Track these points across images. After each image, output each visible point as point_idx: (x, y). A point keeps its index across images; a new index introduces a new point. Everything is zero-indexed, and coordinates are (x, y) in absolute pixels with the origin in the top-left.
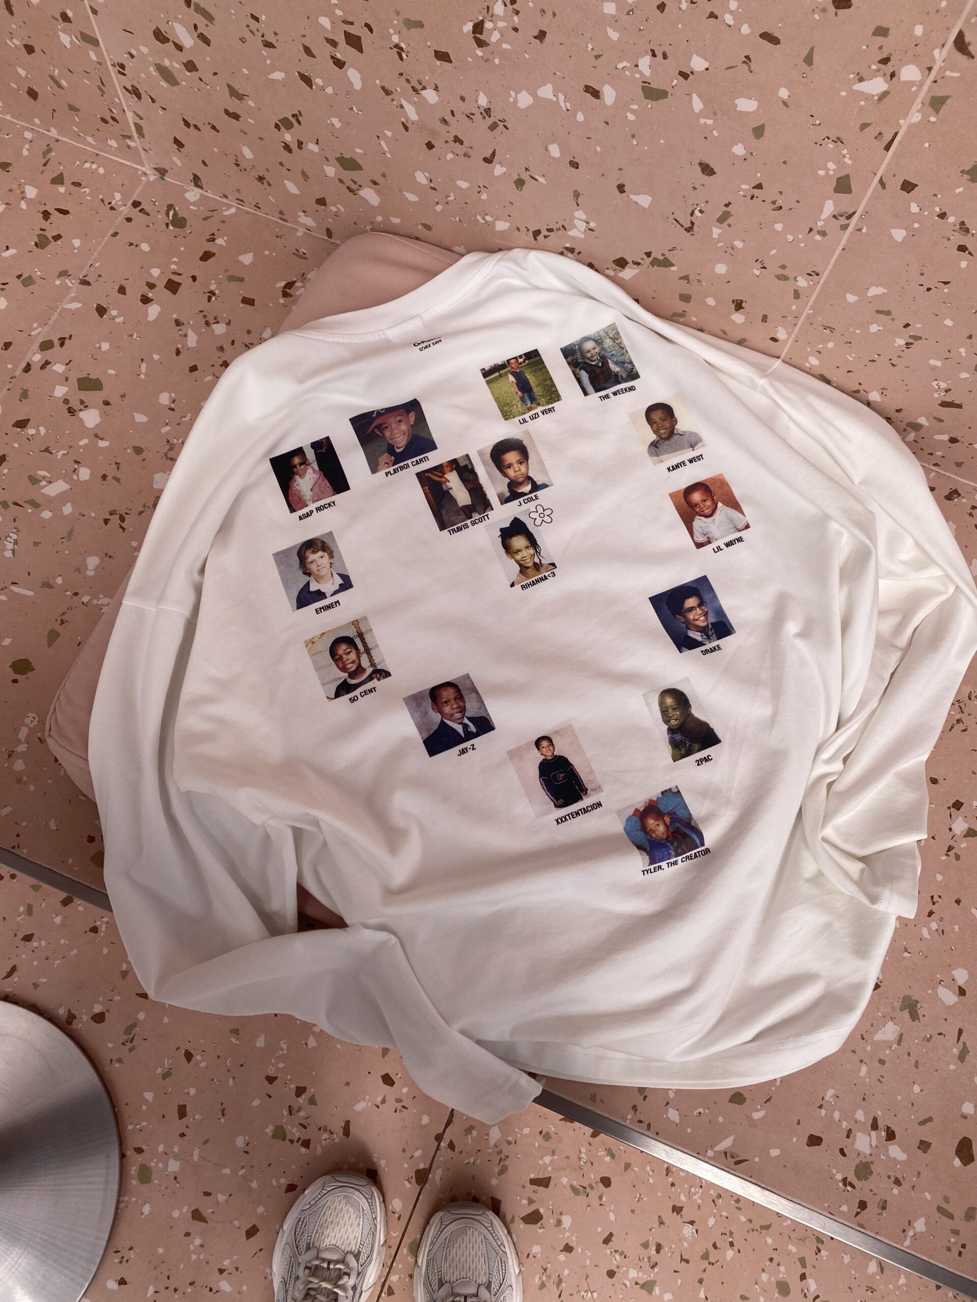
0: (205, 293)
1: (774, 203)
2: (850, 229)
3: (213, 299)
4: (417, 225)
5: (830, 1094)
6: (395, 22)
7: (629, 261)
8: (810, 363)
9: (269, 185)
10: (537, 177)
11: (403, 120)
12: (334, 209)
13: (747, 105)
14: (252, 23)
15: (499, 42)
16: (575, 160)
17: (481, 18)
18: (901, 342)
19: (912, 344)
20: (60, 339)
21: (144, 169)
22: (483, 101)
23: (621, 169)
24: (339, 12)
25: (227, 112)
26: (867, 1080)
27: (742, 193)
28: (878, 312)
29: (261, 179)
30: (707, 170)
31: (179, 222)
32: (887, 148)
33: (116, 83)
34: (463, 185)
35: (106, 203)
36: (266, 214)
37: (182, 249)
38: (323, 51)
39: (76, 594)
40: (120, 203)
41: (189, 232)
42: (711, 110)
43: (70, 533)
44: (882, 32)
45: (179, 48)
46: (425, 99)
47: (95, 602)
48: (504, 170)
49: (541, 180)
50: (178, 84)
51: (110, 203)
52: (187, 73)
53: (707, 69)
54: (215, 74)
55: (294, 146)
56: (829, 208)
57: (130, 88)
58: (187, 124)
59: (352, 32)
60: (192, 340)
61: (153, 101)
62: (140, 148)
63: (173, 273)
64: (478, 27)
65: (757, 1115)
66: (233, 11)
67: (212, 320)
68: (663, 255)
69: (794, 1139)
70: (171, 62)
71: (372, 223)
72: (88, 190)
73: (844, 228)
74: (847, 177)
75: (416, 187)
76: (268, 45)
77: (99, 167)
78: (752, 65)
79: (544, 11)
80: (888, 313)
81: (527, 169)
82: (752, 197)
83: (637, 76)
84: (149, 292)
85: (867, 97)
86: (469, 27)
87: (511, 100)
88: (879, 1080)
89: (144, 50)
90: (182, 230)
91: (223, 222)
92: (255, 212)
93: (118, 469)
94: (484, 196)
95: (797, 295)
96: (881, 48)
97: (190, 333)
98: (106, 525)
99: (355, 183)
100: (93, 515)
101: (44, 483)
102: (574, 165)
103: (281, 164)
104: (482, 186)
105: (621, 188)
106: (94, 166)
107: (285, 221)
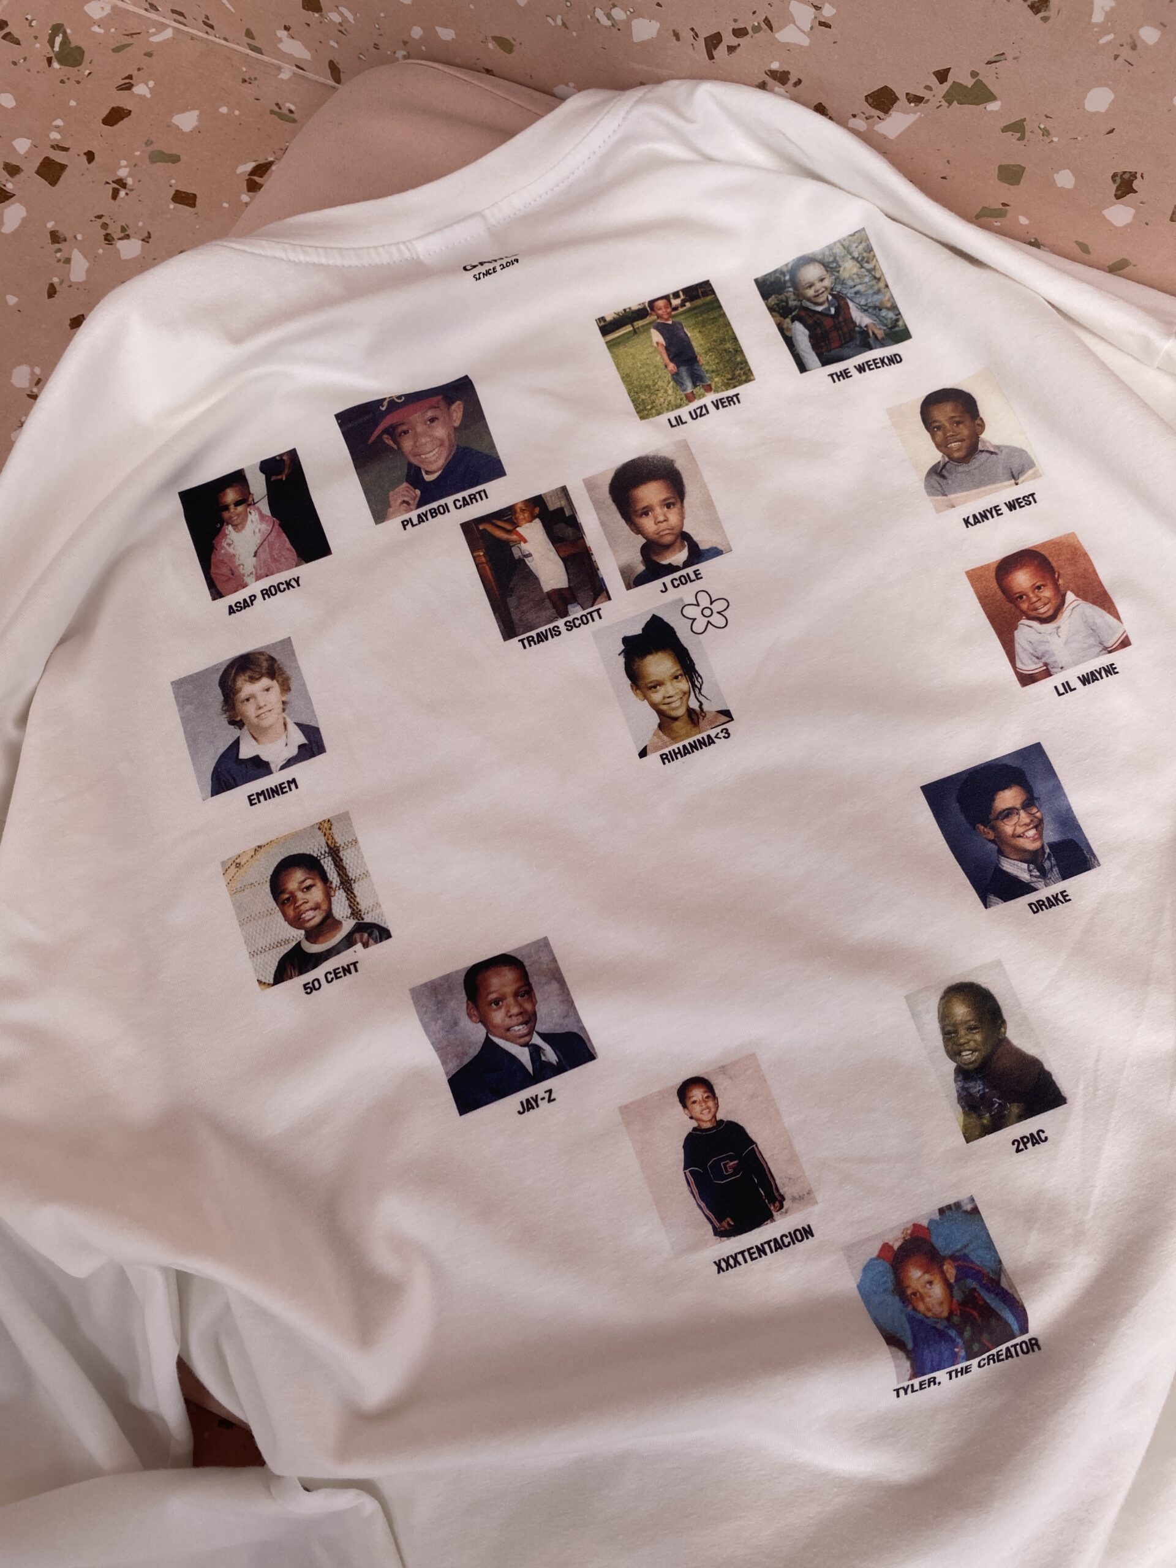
0: (107, 183)
3: (122, 193)
4: (485, 41)
7: (901, 94)
12: (335, 17)
31: (71, 56)
36: (226, 39)
37: (73, 103)
41: (87, 72)
60: (79, 269)
63: (53, 147)
67: (117, 233)
68: (974, 74)
71: (405, 43)
84: (7, 180)
90: (77, 68)
91: (149, 55)
92: (205, 36)
97: (76, 256)
107: (258, 50)
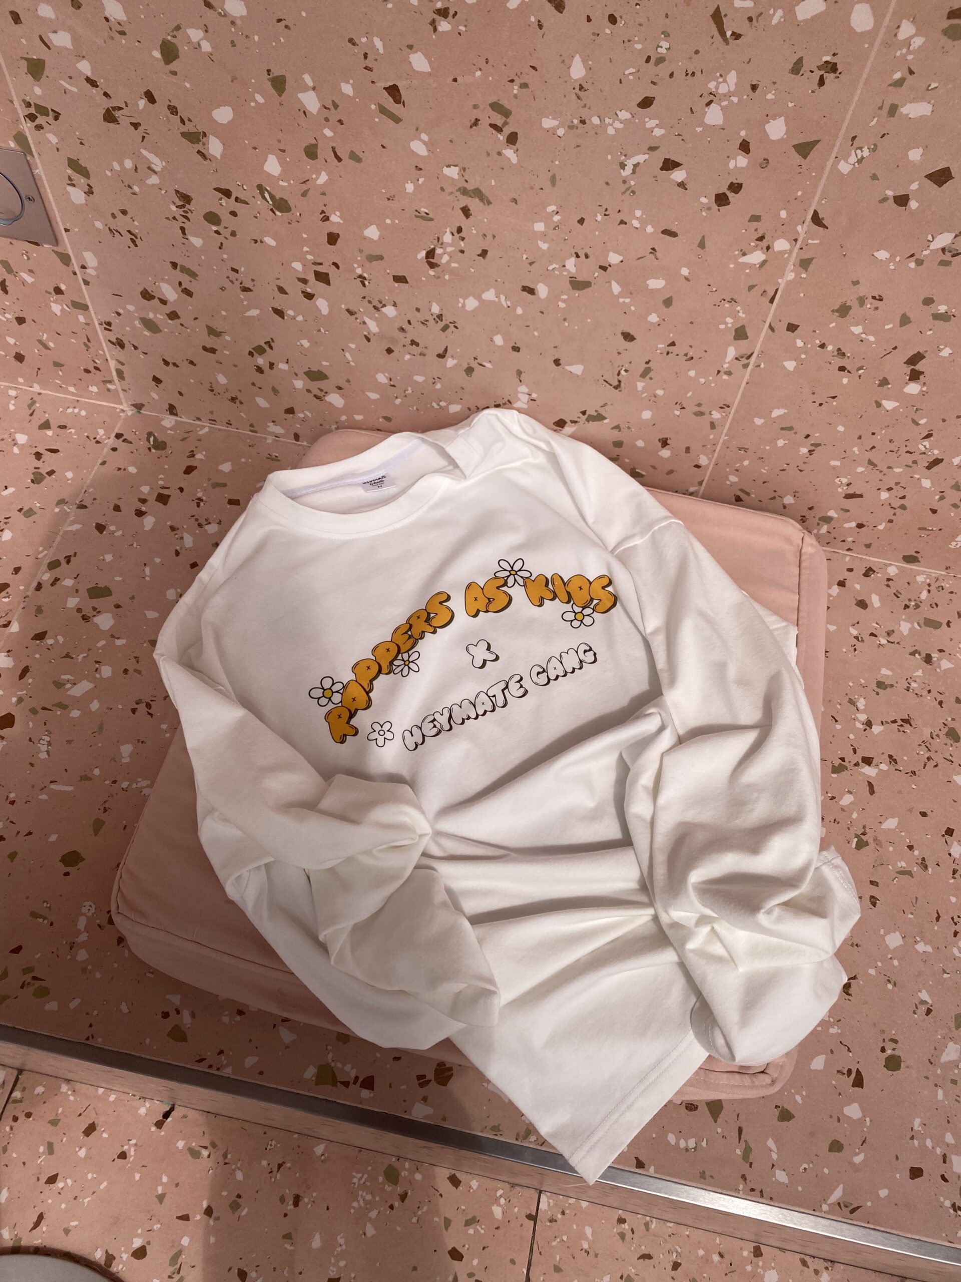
0: (193, 500)
1: (686, 355)
2: (750, 367)
3: (202, 504)
4: (378, 418)
5: (917, 1122)
6: (359, 258)
7: (568, 421)
8: (730, 481)
9: (241, 403)
10: (484, 363)
11: (366, 333)
12: (302, 415)
13: (656, 284)
14: (233, 275)
15: (448, 262)
16: (517, 345)
17: (432, 247)
18: (804, 451)
19: (814, 450)
20: (66, 557)
21: (121, 407)
22: (436, 309)
23: (556, 347)
24: (310, 257)
25: (205, 348)
26: (946, 1102)
27: (658, 351)
28: (782, 429)
29: (233, 399)
30: (628, 337)
31: (160, 445)
32: (772, 301)
33: (101, 338)
34: (419, 379)
35: (92, 438)
36: (238, 429)
37: (166, 467)
38: (295, 289)
39: (115, 782)
40: (104, 437)
41: (170, 452)
42: (628, 291)
43: (101, 727)
44: (755, 218)
45: (164, 302)
46: (385, 314)
47: (134, 786)
48: (455, 361)
49: (488, 365)
50: (161, 331)
51: (95, 438)
52: (170, 322)
53: (622, 261)
54: (196, 319)
55: (266, 368)
56: (731, 353)
57: (114, 340)
58: (166, 363)
59: (322, 271)
60: (188, 541)
61: (136, 348)
62: (120, 389)
63: (161, 488)
64: (431, 254)
65: (858, 1159)
66: (215, 268)
67: (204, 522)
68: (596, 411)
69: (898, 1176)
70: (155, 314)
71: (337, 422)
72: (73, 431)
73: (746, 366)
74: (743, 327)
75: (377, 387)
76: (246, 290)
77: (80, 410)
78: (658, 254)
79: (485, 235)
80: (790, 429)
81: (475, 359)
82: (668, 353)
83: (565, 273)
84: (142, 506)
85: (751, 266)
86: (423, 254)
87: (460, 305)
88: (956, 1100)
89: (131, 308)
90: (164, 451)
91: (200, 440)
92: (227, 429)
93: (138, 662)
94: (438, 386)
95: (713, 426)
96: (756, 230)
97: (185, 535)
98: (134, 714)
99: (321, 390)
100: (120, 707)
101: (68, 686)
102: (516, 349)
103: (253, 384)
104: (436, 378)
105: (557, 362)
106: (76, 410)
107: (256, 432)
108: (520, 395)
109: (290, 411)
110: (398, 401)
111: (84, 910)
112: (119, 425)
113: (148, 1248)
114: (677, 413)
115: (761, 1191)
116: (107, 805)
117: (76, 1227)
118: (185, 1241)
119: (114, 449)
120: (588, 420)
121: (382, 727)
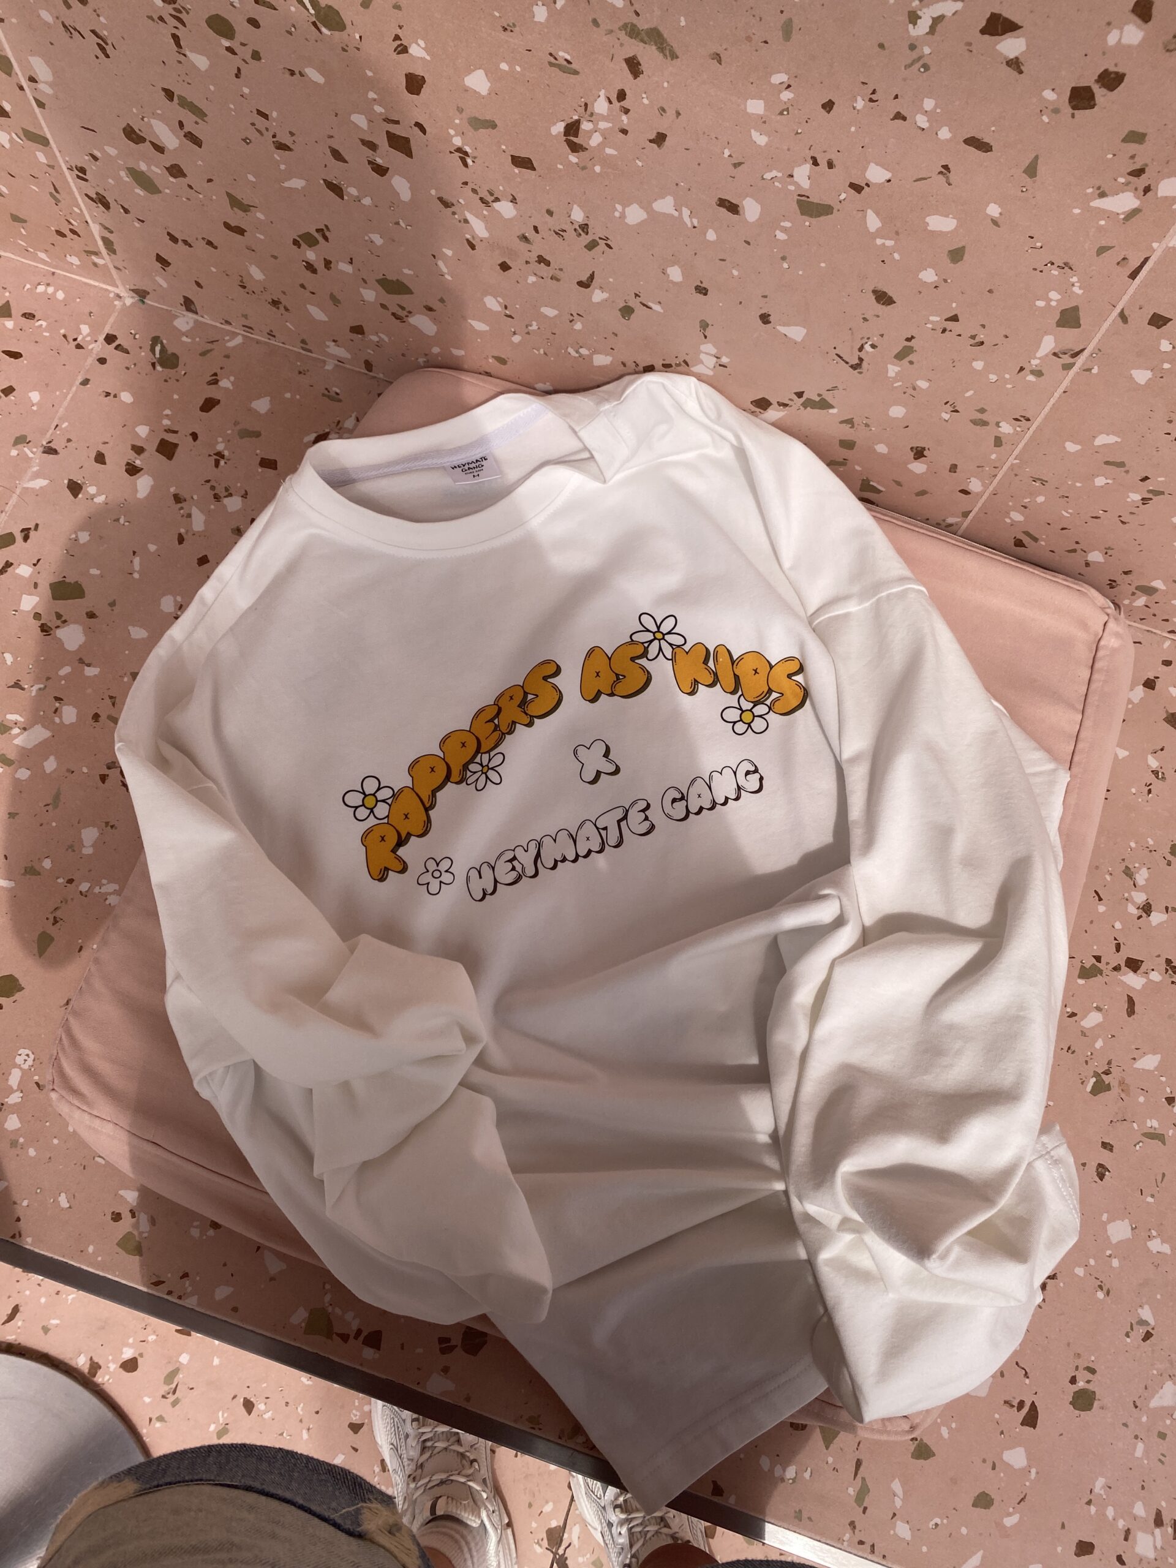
0: (210, 455)
1: (973, 337)
2: (1075, 369)
3: (222, 463)
4: (487, 358)
5: (1099, 1484)
6: (457, 121)
7: (773, 402)
8: (1010, 518)
9: (287, 309)
10: (650, 304)
11: (468, 236)
12: (375, 338)
13: (942, 224)
14: (260, 122)
15: (602, 147)
16: (703, 285)
17: (576, 117)
18: (1136, 497)
19: (1151, 499)
20: (23, 530)
21: (117, 291)
22: (578, 215)
23: (765, 297)
24: (378, 109)
25: (227, 226)
26: (1146, 1462)
27: (929, 326)
28: (1107, 463)
29: (275, 303)
30: (883, 298)
31: (169, 360)
32: (1133, 275)
33: (75, 189)
34: (550, 312)
35: (71, 340)
36: (283, 343)
37: (176, 397)
38: (358, 156)
39: (70, 881)
40: (88, 339)
41: (183, 372)
42: (892, 227)
43: (57, 797)
44: (1136, 137)
45: (160, 149)
46: (498, 212)
47: (97, 890)
48: (605, 295)
49: (657, 308)
50: (160, 192)
51: (75, 340)
52: (172, 179)
53: (889, 181)
54: (210, 181)
55: (320, 266)
56: (1048, 344)
57: (94, 196)
58: (174, 239)
59: (398, 133)
60: (198, 521)
61: (126, 211)
62: (111, 266)
63: (165, 430)
64: (572, 129)
65: (1010, 1521)
66: (232, 106)
67: (223, 493)
68: (819, 395)
69: (1059, 1549)
70: (149, 166)
71: (426, 355)
72: (44, 324)
73: (1067, 367)
74: (1076, 309)
75: (485, 315)
76: (281, 147)
77: (56, 290)
78: (952, 176)
79: (663, 110)
80: (1121, 465)
81: (637, 295)
82: (944, 331)
83: (792, 188)
84: (136, 458)
85: (1110, 215)
86: (559, 128)
87: (617, 214)
88: (1160, 1460)
89: (112, 151)
90: (175, 370)
91: (227, 357)
92: (268, 341)
93: (114, 704)
94: (578, 326)
95: (998, 442)
96: (1133, 157)
97: (195, 512)
98: (104, 782)
99: (403, 308)
100: (85, 770)
101: (16, 731)
102: (702, 291)
103: (303, 286)
104: (575, 314)
105: (765, 318)
106: (50, 290)
107: (310, 351)
108: (702, 356)
109: (358, 330)
110: (516, 339)
111: (19, 1060)
112: (112, 320)
113: (140, 1361)
114: (946, 416)
115: (873, 1546)
116: (58, 914)
117: (57, 1326)
118: (184, 1359)
119: (102, 361)
120: (805, 405)
121: (438, 865)
